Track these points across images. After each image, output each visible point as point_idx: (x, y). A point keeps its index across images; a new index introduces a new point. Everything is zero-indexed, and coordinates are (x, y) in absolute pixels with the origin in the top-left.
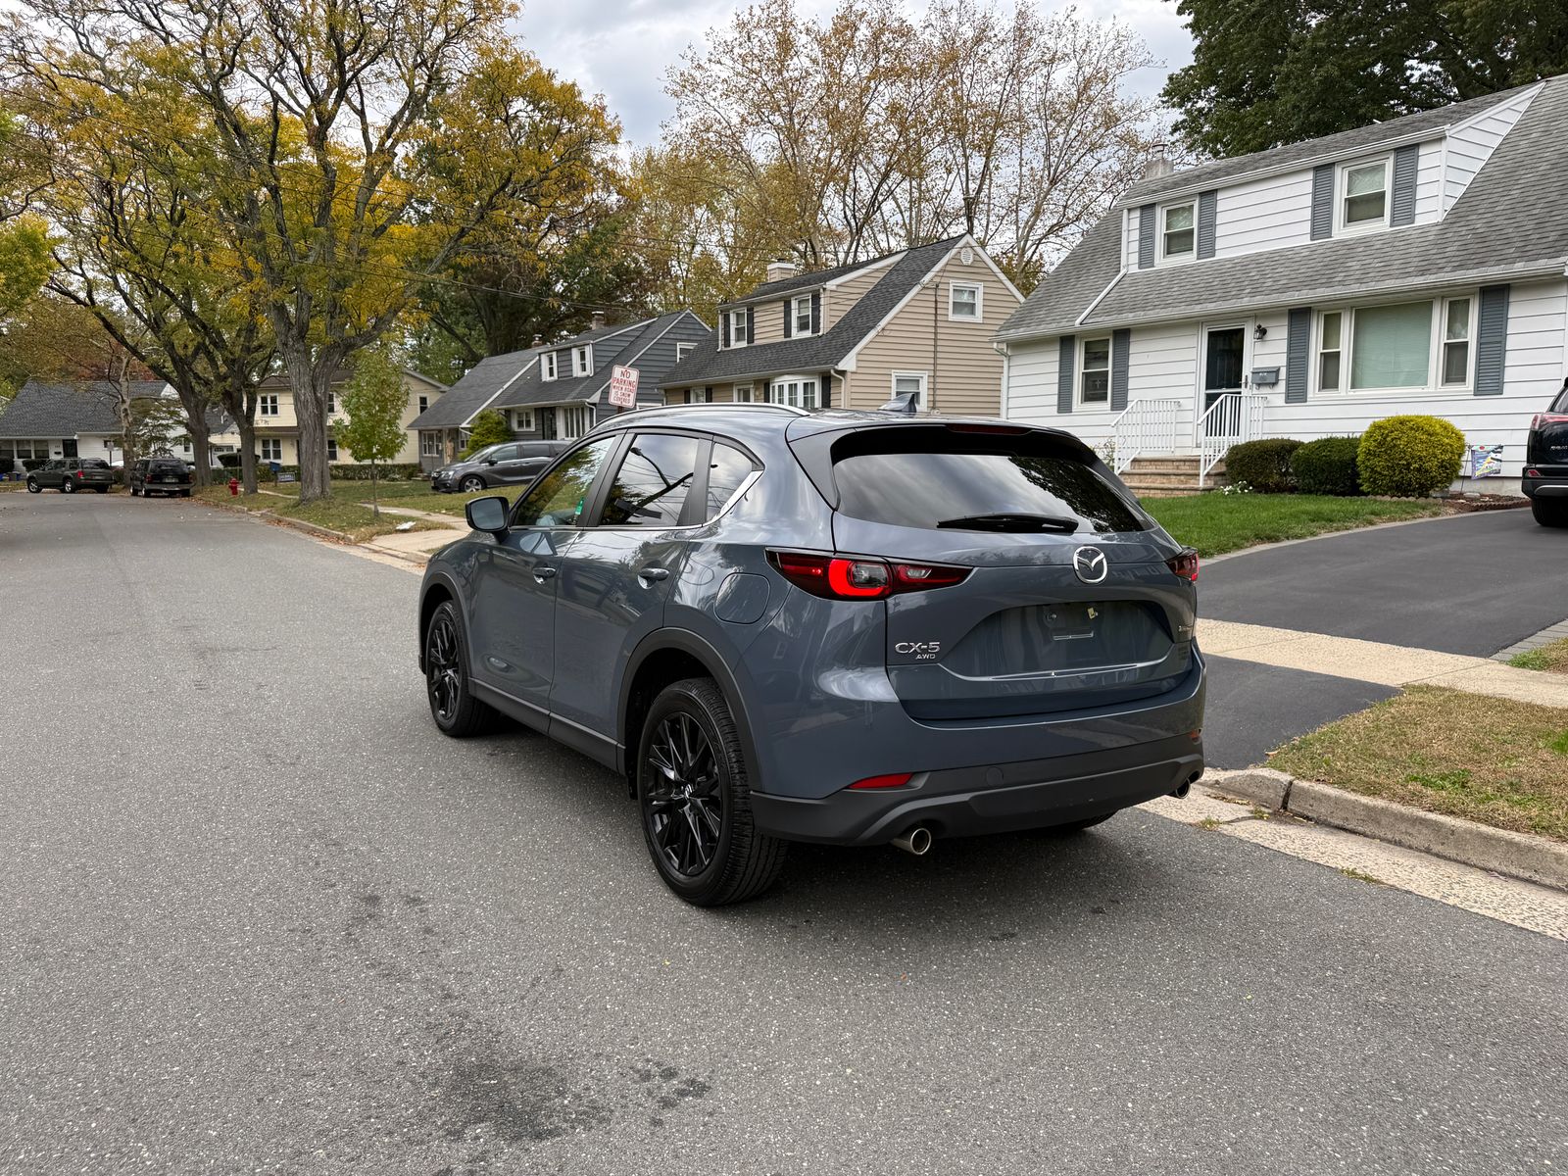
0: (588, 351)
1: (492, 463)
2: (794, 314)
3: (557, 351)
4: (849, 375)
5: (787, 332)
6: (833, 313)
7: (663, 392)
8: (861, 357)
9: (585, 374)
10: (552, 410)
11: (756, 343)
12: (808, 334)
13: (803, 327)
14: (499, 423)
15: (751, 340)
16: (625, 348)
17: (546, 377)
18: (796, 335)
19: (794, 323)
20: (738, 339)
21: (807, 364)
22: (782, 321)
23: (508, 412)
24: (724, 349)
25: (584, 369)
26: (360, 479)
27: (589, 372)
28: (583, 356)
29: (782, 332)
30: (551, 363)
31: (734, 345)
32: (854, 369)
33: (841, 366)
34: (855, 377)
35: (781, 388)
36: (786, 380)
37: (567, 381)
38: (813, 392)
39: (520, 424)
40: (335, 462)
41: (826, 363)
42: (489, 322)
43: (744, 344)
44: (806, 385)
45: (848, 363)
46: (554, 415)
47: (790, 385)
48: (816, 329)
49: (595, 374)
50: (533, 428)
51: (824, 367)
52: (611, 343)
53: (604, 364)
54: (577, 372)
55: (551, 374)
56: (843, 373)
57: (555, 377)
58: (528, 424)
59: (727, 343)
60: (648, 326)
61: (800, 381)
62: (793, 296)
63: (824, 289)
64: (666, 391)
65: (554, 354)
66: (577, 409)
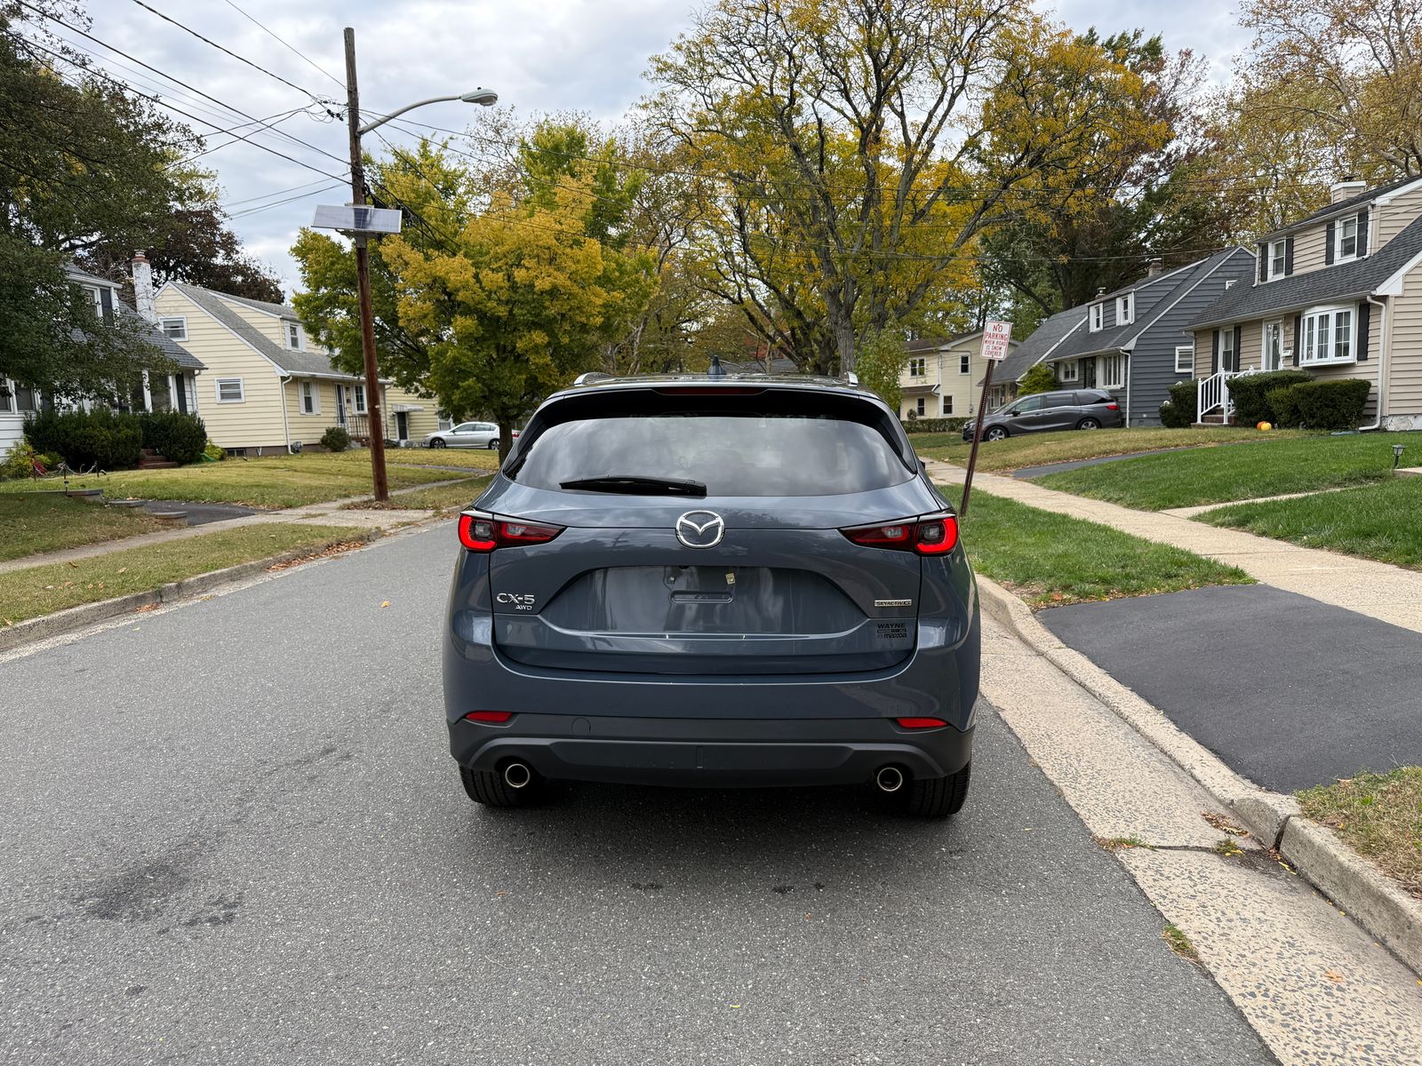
0: (1131, 299)
1: (1016, 414)
2: (1339, 236)
3: (1104, 302)
4: (1391, 301)
5: (1329, 257)
6: (1383, 231)
7: (1192, 334)
8: (1409, 279)
9: (1127, 322)
10: (1093, 359)
11: (1295, 273)
12: (1353, 258)
13: (1347, 250)
14: (1047, 375)
15: (1289, 270)
16: (1170, 293)
17: (1093, 329)
18: (1339, 260)
19: (1338, 246)
20: (1276, 271)
21: (1341, 292)
22: (1324, 246)
23: (1057, 364)
24: (1261, 283)
25: (1126, 318)
26: (935, 431)
27: (1131, 320)
28: (1126, 303)
29: (1324, 259)
30: (1098, 315)
31: (1271, 278)
32: (1399, 293)
33: (1380, 291)
34: (1399, 301)
35: (1311, 320)
36: (1316, 312)
37: (1111, 330)
38: (1348, 323)
39: (1067, 375)
40: (922, 418)
41: (1361, 290)
42: (1065, 281)
43: (1282, 276)
44: (1339, 315)
45: (1392, 286)
46: (1094, 364)
47: (1321, 317)
48: (1362, 252)
49: (1136, 321)
50: (1076, 379)
51: (1360, 294)
52: (1156, 289)
53: (1145, 311)
54: (1120, 321)
55: (1098, 326)
56: (1384, 298)
57: (1101, 327)
58: (1073, 376)
59: (1264, 276)
60: (1197, 267)
61: (1332, 312)
62: (1336, 218)
63: (1373, 206)
64: (1195, 333)
65: (1101, 305)
66: (1115, 358)
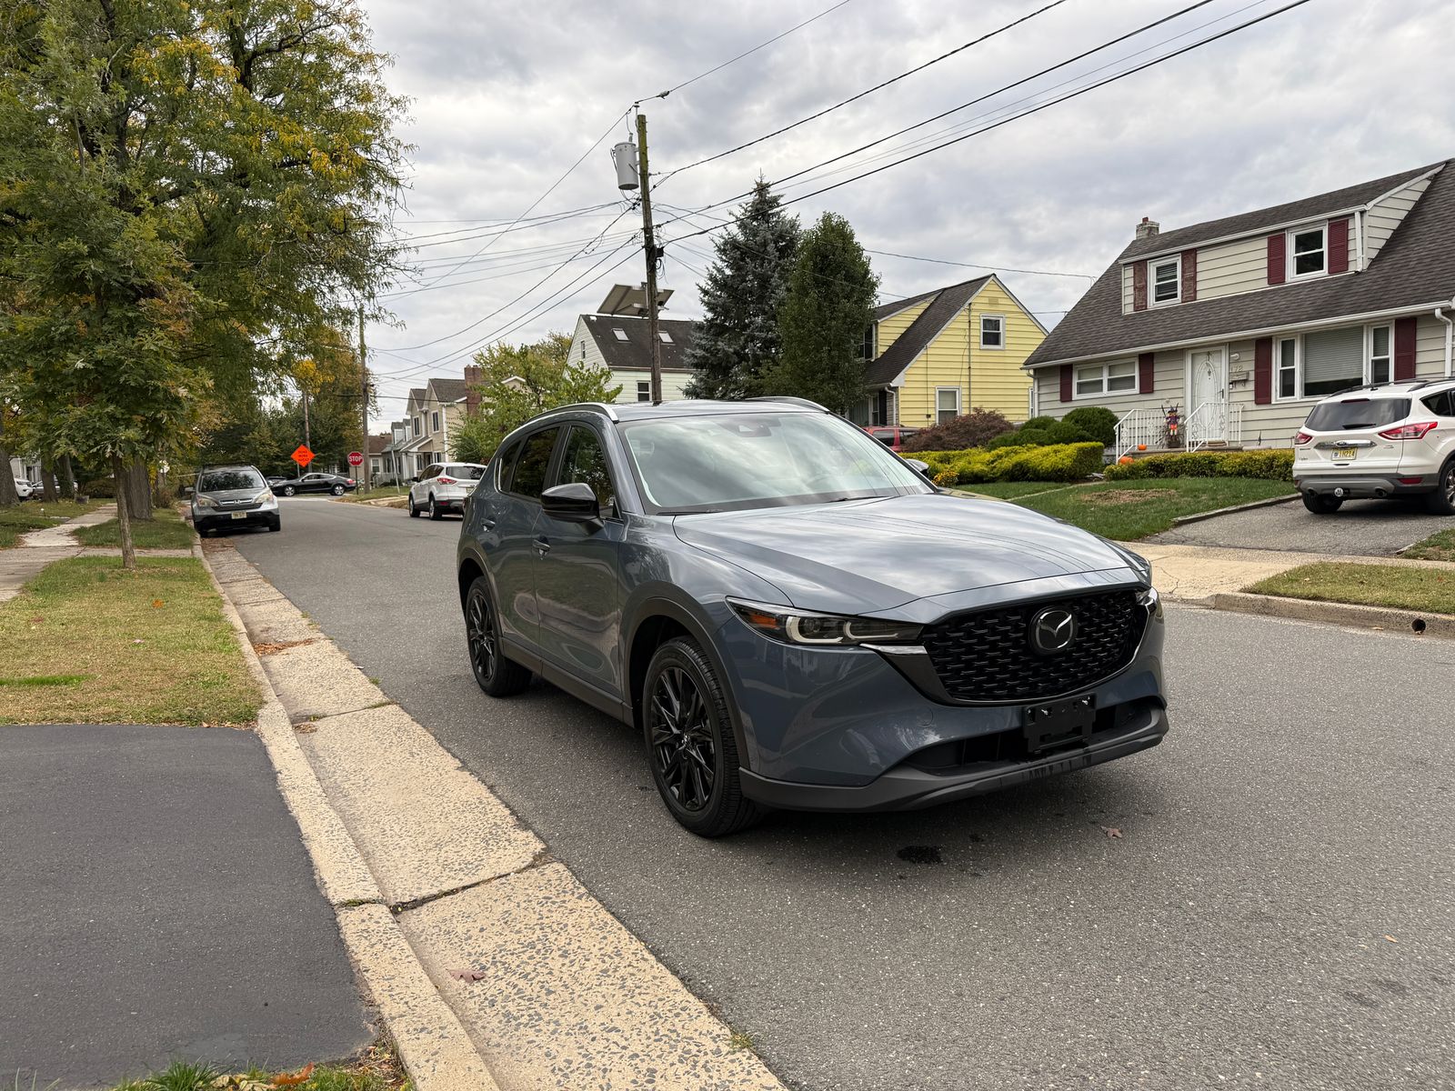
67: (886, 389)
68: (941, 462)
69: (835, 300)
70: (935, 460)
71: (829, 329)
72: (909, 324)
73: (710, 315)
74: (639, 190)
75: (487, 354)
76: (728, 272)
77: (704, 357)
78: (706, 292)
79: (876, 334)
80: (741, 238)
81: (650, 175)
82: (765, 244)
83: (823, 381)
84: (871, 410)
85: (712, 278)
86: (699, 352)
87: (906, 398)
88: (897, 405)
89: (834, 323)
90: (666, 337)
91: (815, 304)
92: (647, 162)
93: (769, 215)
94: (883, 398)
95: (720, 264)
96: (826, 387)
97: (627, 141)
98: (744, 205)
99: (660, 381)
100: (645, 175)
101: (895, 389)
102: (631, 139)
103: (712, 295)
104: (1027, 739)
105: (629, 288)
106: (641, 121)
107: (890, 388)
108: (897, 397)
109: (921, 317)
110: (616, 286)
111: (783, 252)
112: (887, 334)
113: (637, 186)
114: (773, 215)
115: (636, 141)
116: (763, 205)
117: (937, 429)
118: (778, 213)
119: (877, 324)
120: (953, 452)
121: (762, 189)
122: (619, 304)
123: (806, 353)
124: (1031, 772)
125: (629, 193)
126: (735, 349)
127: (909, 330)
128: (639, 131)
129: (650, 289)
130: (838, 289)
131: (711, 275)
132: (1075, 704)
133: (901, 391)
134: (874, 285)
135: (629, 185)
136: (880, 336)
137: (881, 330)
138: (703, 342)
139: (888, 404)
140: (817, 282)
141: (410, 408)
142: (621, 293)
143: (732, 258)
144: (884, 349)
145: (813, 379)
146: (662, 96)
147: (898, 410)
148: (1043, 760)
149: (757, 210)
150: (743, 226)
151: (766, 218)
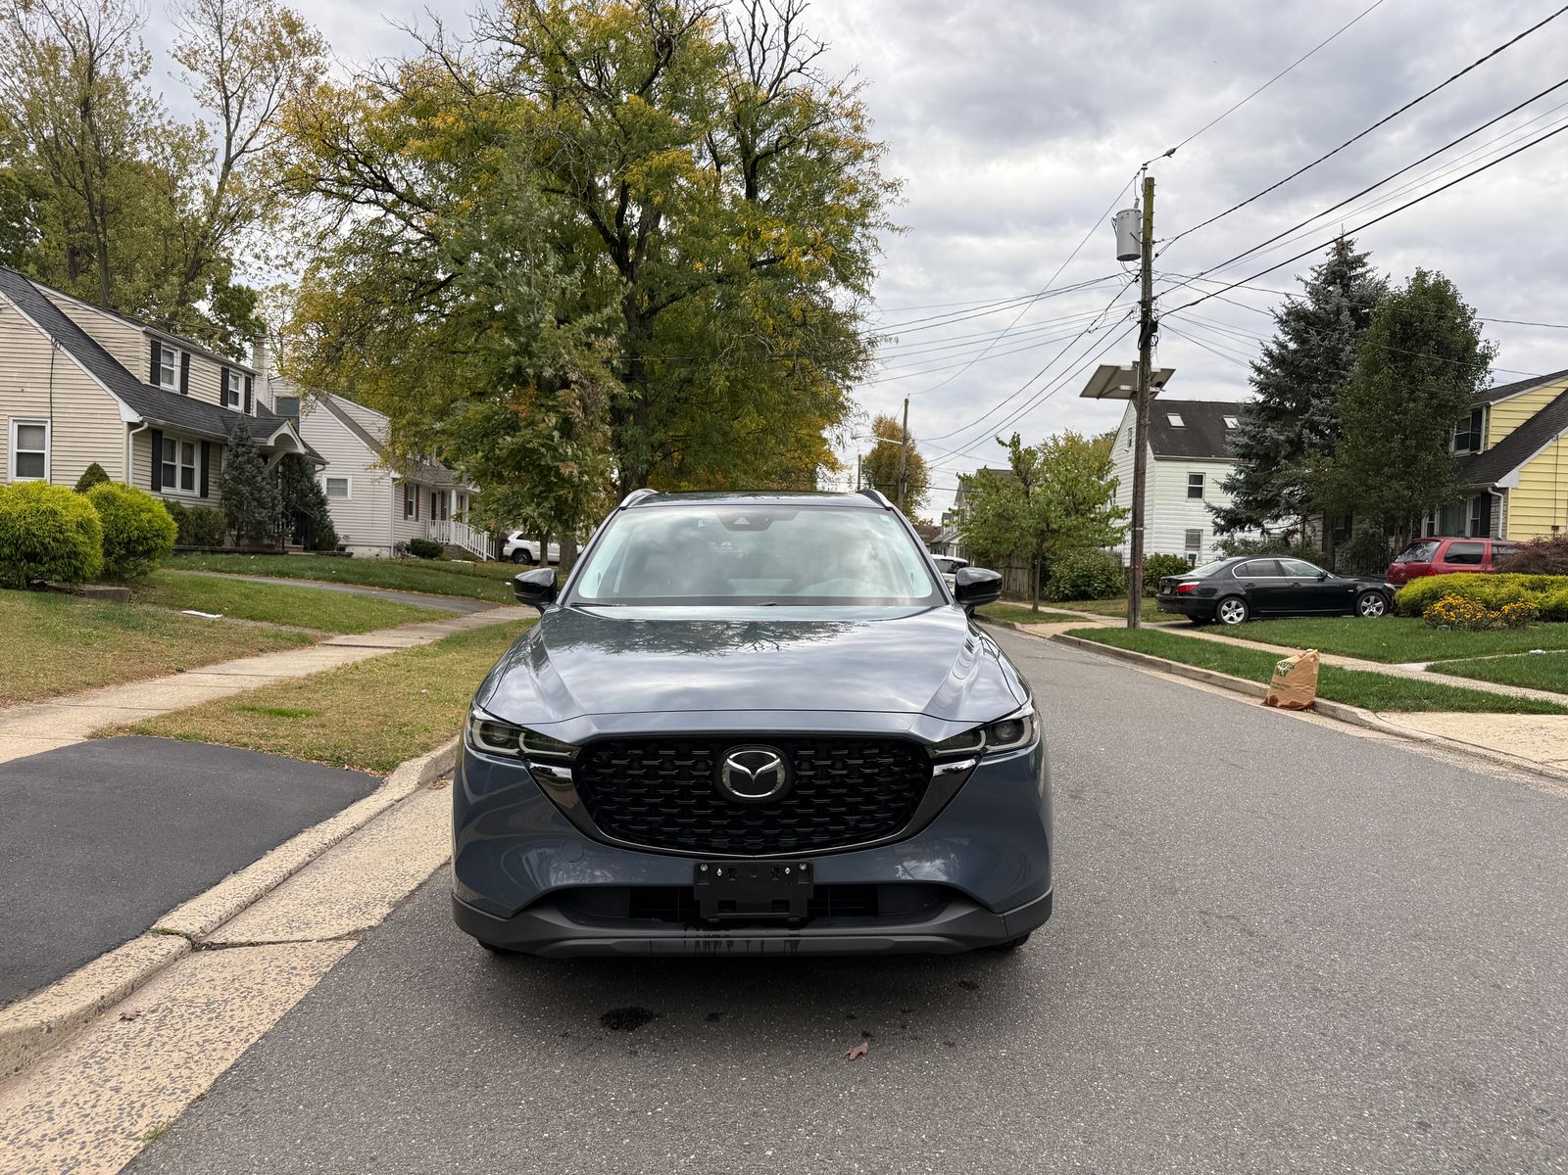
67: (1490, 490)
68: (1533, 589)
69: (1418, 376)
70: (1522, 585)
71: (1405, 413)
72: (1540, 407)
73: (1261, 398)
74: (1140, 260)
75: (1051, 444)
76: (1292, 346)
77: (1247, 446)
78: (1259, 370)
79: (1487, 420)
80: (1310, 306)
81: (1154, 242)
82: (1338, 312)
83: (1390, 478)
84: (1469, 517)
85: (1269, 354)
86: (1244, 440)
87: (1520, 503)
88: (1506, 511)
89: (1412, 405)
90: (1176, 421)
91: (1389, 383)
92: (1152, 228)
93: (1350, 278)
94: (1486, 504)
95: (1282, 337)
96: (1395, 484)
97: (1132, 207)
98: (1317, 268)
99: (1144, 473)
100: (1147, 244)
101: (1504, 490)
102: (1136, 205)
103: (1267, 374)
104: (698, 902)
105: (1117, 368)
106: (1149, 185)
107: (1495, 489)
108: (1506, 502)
109: (1558, 399)
110: (1101, 366)
111: (1362, 321)
112: (1501, 423)
113: (1138, 257)
114: (1356, 277)
115: (1141, 207)
116: (1343, 267)
117: (1543, 545)
118: (1363, 275)
119: (1489, 407)
120: (1552, 577)
121: (1342, 246)
122: (1105, 386)
123: (1372, 441)
124: (698, 942)
125: (1130, 265)
126: (1288, 437)
127: (1539, 415)
128: (1145, 196)
129: (1142, 369)
130: (1422, 364)
131: (1267, 350)
132: (777, 870)
133: (1511, 493)
134: (1485, 359)
135: (1129, 255)
136: (1492, 423)
137: (1493, 414)
138: (1248, 428)
139: (1493, 509)
140: (1394, 357)
141: (958, 499)
142: (1107, 375)
143: (1294, 330)
144: (1499, 439)
145: (1377, 473)
146: (1169, 154)
147: (1506, 518)
148: (722, 933)
149: (1333, 273)
150: (1314, 292)
151: (1345, 282)
